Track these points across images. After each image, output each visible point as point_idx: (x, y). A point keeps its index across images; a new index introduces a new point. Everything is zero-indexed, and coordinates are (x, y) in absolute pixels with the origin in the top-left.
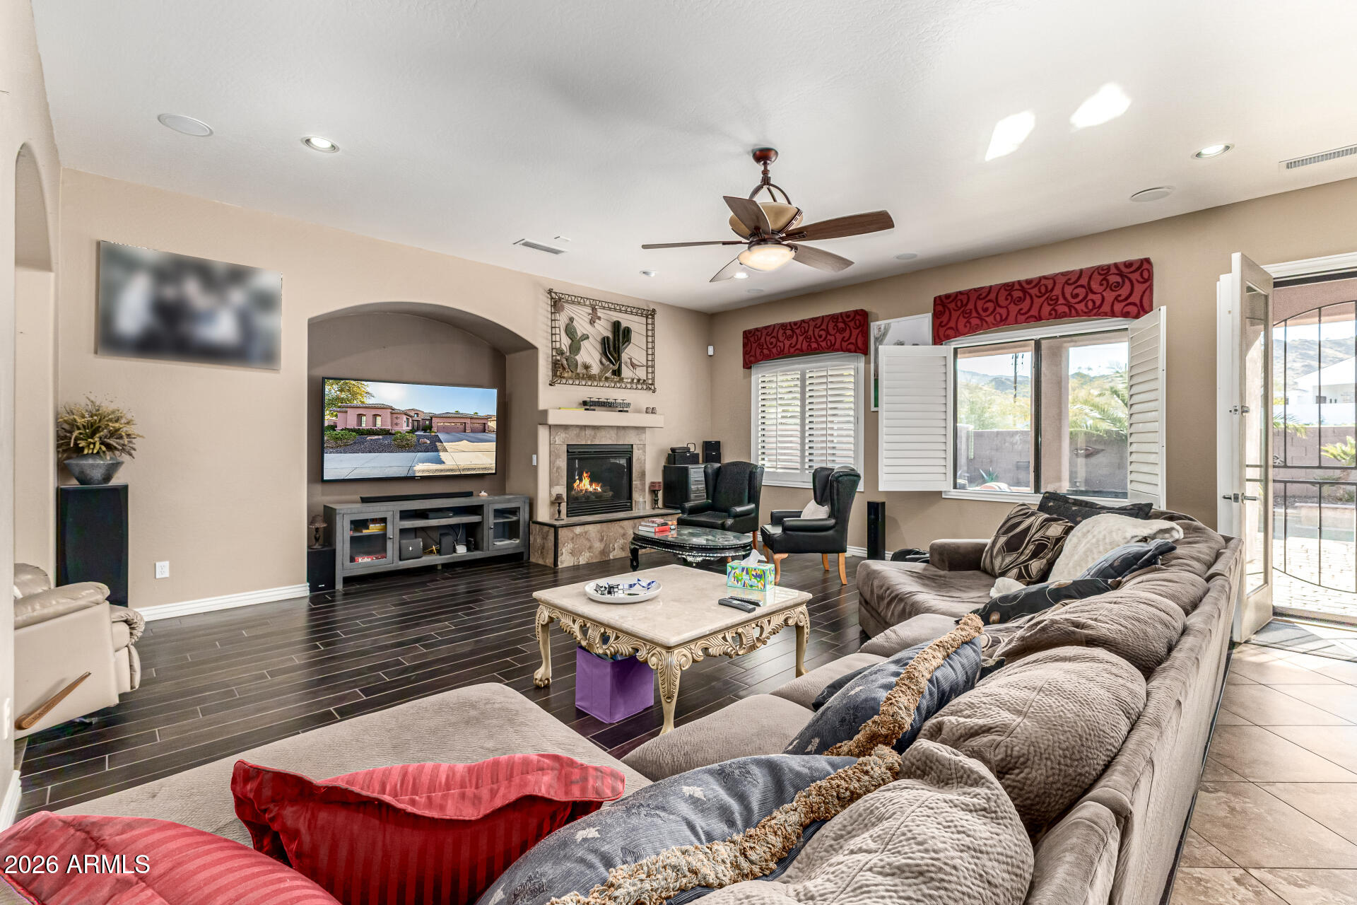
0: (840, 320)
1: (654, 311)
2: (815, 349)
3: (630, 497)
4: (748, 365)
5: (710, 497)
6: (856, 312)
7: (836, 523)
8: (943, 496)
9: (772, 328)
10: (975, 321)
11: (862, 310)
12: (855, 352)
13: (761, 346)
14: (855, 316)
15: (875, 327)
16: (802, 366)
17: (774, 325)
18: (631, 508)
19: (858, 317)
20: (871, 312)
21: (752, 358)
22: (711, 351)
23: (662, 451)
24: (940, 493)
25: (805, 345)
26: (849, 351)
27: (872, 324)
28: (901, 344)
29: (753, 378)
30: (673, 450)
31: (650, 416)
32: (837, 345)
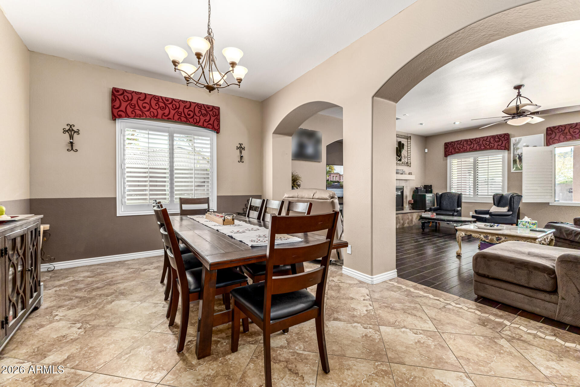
0: (496, 137)
1: (410, 137)
2: (484, 149)
3: (403, 205)
4: (446, 155)
5: (438, 205)
6: (505, 134)
7: (512, 213)
8: (550, 204)
9: (460, 141)
10: (568, 137)
11: (508, 134)
12: (505, 149)
13: (455, 149)
14: (504, 136)
15: (513, 140)
16: (474, 155)
17: (461, 140)
18: (403, 210)
19: (506, 136)
20: (511, 134)
21: (450, 153)
22: (426, 151)
23: (412, 189)
24: (549, 203)
25: (478, 147)
26: (502, 149)
27: (511, 139)
28: (528, 146)
29: (448, 161)
30: (417, 188)
31: (410, 176)
32: (495, 147)
